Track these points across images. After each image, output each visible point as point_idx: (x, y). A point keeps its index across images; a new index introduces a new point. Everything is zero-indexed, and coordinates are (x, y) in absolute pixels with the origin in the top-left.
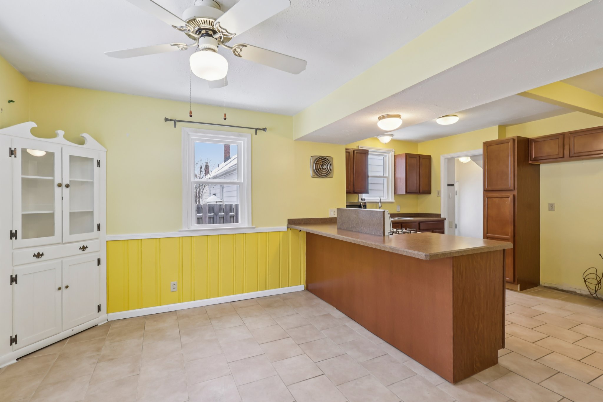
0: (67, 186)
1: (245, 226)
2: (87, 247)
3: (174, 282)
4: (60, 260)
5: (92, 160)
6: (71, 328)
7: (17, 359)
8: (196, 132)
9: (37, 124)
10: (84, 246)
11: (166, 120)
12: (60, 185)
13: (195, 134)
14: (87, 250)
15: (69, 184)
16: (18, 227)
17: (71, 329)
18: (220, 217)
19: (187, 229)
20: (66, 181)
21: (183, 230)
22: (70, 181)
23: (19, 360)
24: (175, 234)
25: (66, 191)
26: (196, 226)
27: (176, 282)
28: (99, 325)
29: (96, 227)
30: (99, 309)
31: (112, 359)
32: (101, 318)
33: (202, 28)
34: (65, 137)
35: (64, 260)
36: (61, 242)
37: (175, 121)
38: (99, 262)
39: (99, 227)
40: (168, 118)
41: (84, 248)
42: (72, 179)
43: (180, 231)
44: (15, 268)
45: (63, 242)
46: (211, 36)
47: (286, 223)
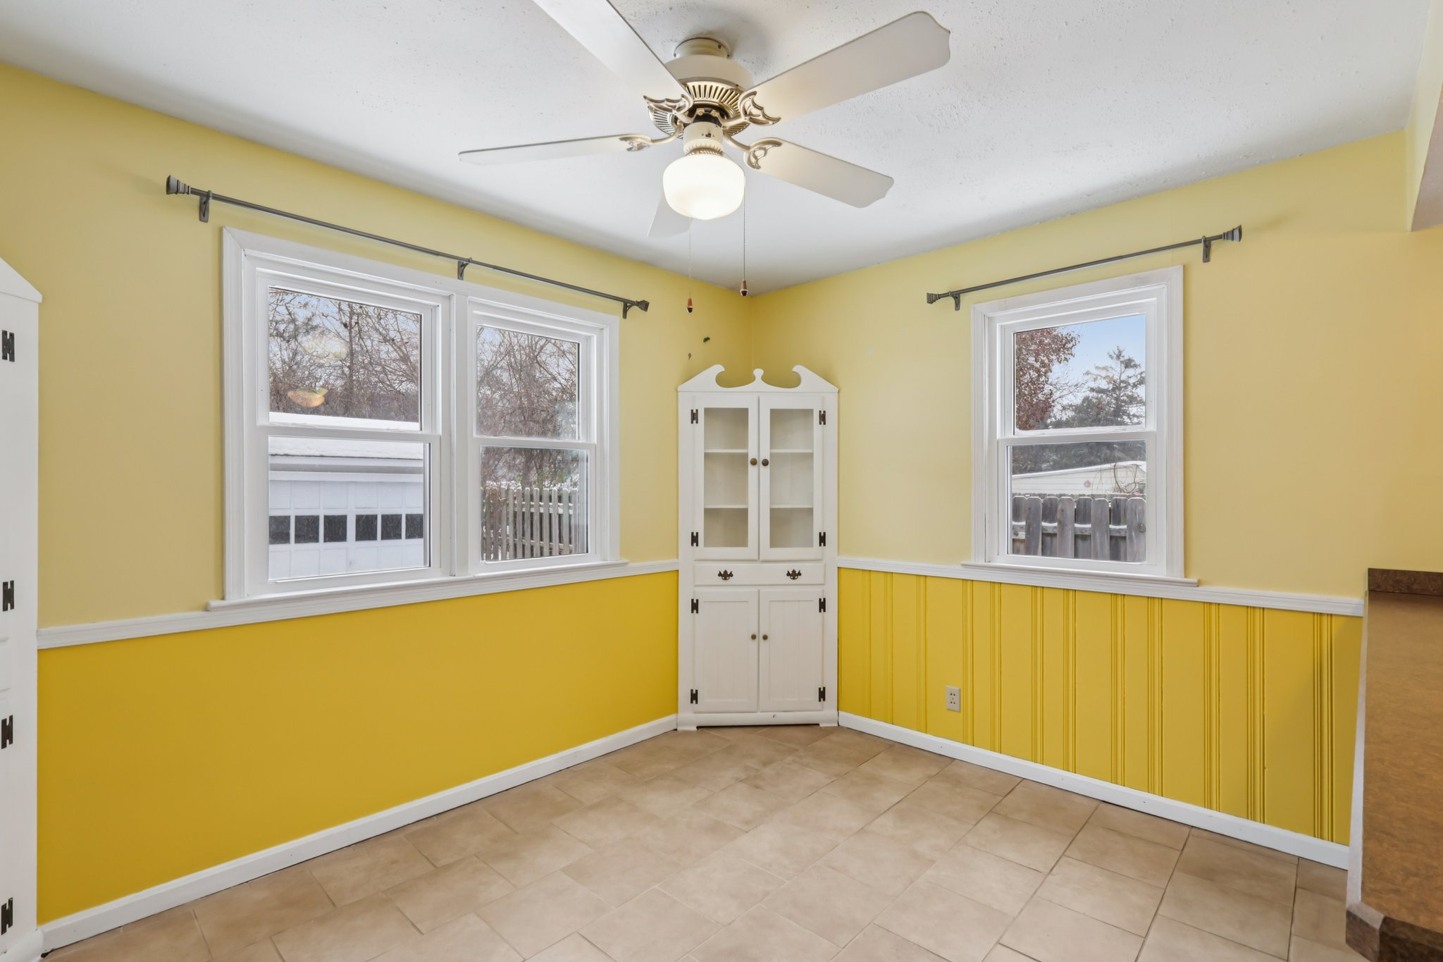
0: (765, 463)
1: (1161, 573)
2: (799, 574)
3: (955, 689)
4: (755, 590)
5: (809, 412)
6: (773, 712)
7: (698, 728)
8: (1006, 309)
10: (794, 571)
11: (932, 299)
12: (754, 462)
13: (1004, 313)
14: (800, 580)
15: (769, 460)
16: (699, 528)
17: (772, 714)
18: (1076, 537)
19: (982, 563)
20: (765, 455)
21: (972, 562)
22: (772, 455)
23: (700, 730)
24: (955, 570)
25: (765, 471)
26: (1006, 559)
27: (958, 688)
28: (821, 725)
29: (816, 539)
30: (822, 695)
31: (757, 787)
32: (826, 714)
34: (766, 379)
35: (763, 590)
36: (756, 558)
37: (956, 296)
38: (822, 605)
39: (822, 539)
40: (935, 293)
41: (794, 575)
42: (775, 451)
43: (963, 565)
44: (698, 590)
45: (761, 559)
47: (1363, 585)
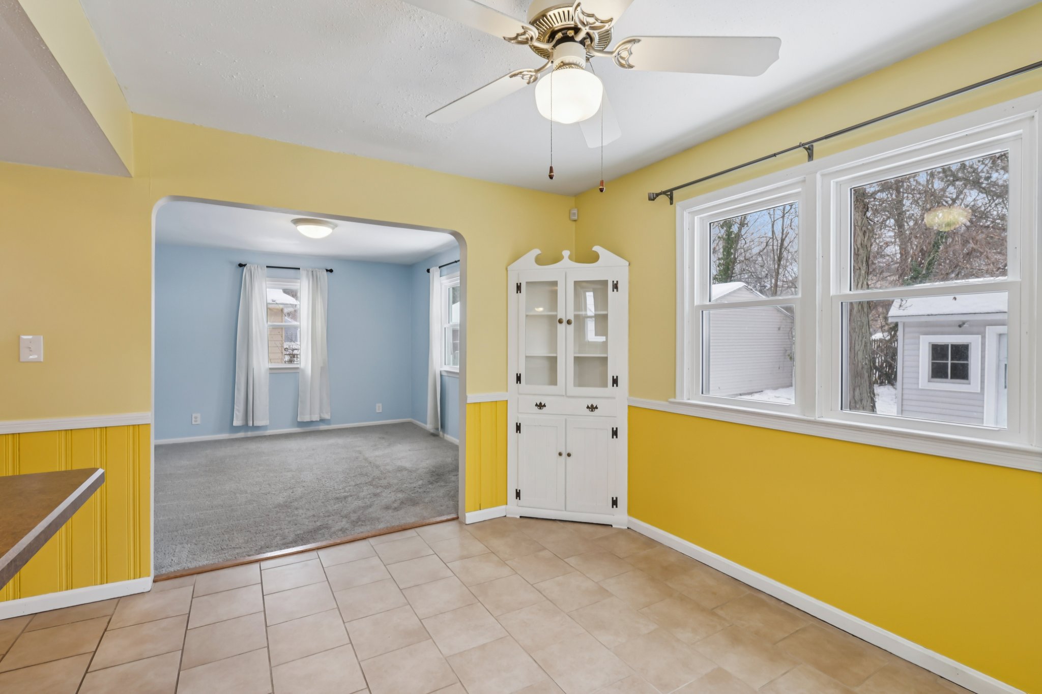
9: (540, 250)
33: (556, 29)
46: (572, 39)
